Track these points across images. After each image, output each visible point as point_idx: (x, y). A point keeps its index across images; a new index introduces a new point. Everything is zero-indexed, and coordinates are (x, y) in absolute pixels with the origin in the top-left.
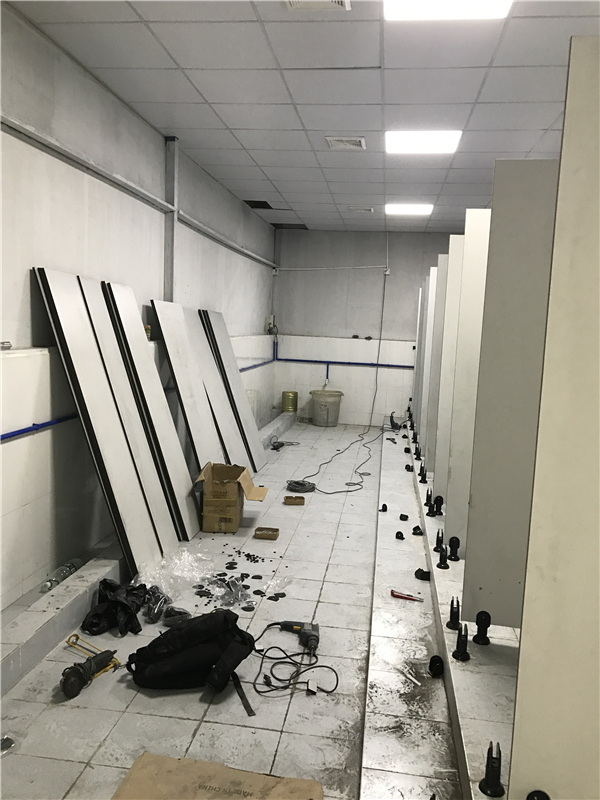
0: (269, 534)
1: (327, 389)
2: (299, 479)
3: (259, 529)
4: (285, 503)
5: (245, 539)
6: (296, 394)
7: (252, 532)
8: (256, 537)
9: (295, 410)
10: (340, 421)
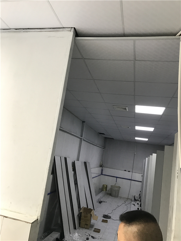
0: (98, 231)
1: (116, 185)
2: (106, 214)
3: (95, 229)
4: (102, 221)
5: (91, 231)
6: (107, 186)
7: (93, 229)
8: (94, 231)
9: (106, 191)
10: (119, 196)
